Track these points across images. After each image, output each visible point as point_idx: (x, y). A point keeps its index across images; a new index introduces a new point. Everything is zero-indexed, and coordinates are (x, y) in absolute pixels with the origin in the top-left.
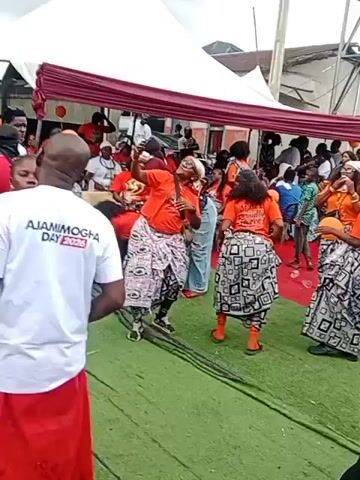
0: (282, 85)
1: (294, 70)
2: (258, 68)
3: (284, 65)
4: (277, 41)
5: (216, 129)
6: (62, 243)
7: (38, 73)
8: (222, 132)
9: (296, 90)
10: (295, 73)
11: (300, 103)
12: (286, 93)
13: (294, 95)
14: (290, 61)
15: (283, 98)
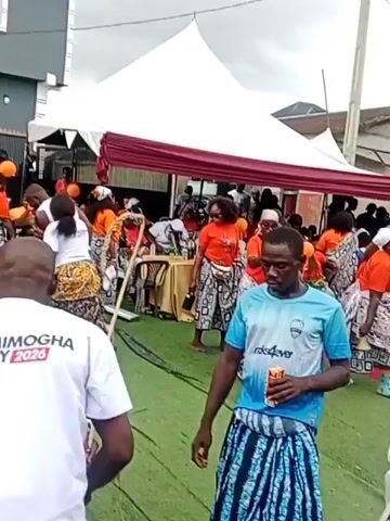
0: (358, 147)
1: (371, 131)
2: (328, 130)
3: (360, 126)
4: (351, 103)
5: (290, 193)
6: (12, 361)
7: (102, 142)
8: (296, 196)
9: (375, 151)
10: (374, 134)
11: (380, 165)
12: (363, 155)
13: (373, 157)
14: (367, 122)
15: (360, 161)
